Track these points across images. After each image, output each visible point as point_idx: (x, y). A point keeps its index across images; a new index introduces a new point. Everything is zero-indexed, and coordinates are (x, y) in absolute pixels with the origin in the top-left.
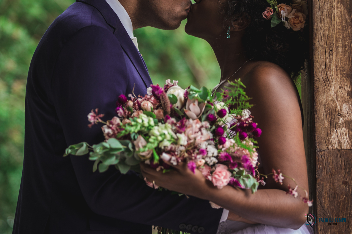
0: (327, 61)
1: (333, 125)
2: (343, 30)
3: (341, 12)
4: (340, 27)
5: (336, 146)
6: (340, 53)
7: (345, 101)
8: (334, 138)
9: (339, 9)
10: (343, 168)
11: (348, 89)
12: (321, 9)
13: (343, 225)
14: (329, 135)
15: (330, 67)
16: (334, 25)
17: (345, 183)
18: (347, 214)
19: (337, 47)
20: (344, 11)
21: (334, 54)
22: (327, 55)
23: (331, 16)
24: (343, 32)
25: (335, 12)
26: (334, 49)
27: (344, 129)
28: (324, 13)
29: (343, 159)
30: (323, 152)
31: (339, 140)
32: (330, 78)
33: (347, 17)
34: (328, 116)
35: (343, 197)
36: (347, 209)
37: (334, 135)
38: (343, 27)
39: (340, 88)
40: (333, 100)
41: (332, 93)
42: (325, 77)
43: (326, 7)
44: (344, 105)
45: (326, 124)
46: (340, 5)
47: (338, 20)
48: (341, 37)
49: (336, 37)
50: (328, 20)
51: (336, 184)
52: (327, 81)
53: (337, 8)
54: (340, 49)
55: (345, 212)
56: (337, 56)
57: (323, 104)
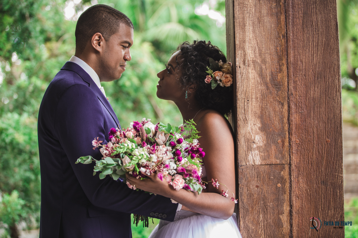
0: (245, 107)
1: (249, 149)
2: (255, 87)
3: (254, 75)
4: (254, 85)
5: (251, 163)
6: (254, 102)
7: (257, 134)
8: (250, 157)
9: (253, 74)
10: (256, 177)
11: (259, 125)
12: (242, 74)
13: (256, 214)
14: (247, 155)
15: (248, 111)
16: (250, 84)
17: (257, 187)
18: (258, 207)
19: (252, 98)
20: (256, 75)
21: (250, 103)
22: (246, 104)
23: (248, 78)
24: (255, 89)
25: (251, 76)
26: (250, 99)
27: (257, 152)
28: (244, 76)
29: (256, 171)
30: (243, 167)
31: (253, 159)
32: (247, 118)
33: (258, 79)
34: (246, 143)
35: (255, 196)
36: (258, 203)
37: (250, 155)
38: (255, 85)
39: (254, 125)
40: (250, 133)
41: (249, 129)
42: (244, 118)
43: (244, 73)
44: (257, 136)
45: (245, 148)
46: (253, 71)
47: (253, 81)
48: (254, 92)
49: (251, 92)
50: (246, 80)
51: (251, 187)
52: (246, 120)
53: (252, 73)
54: (254, 100)
55: (257, 206)
56: (252, 104)
57: (243, 135)
